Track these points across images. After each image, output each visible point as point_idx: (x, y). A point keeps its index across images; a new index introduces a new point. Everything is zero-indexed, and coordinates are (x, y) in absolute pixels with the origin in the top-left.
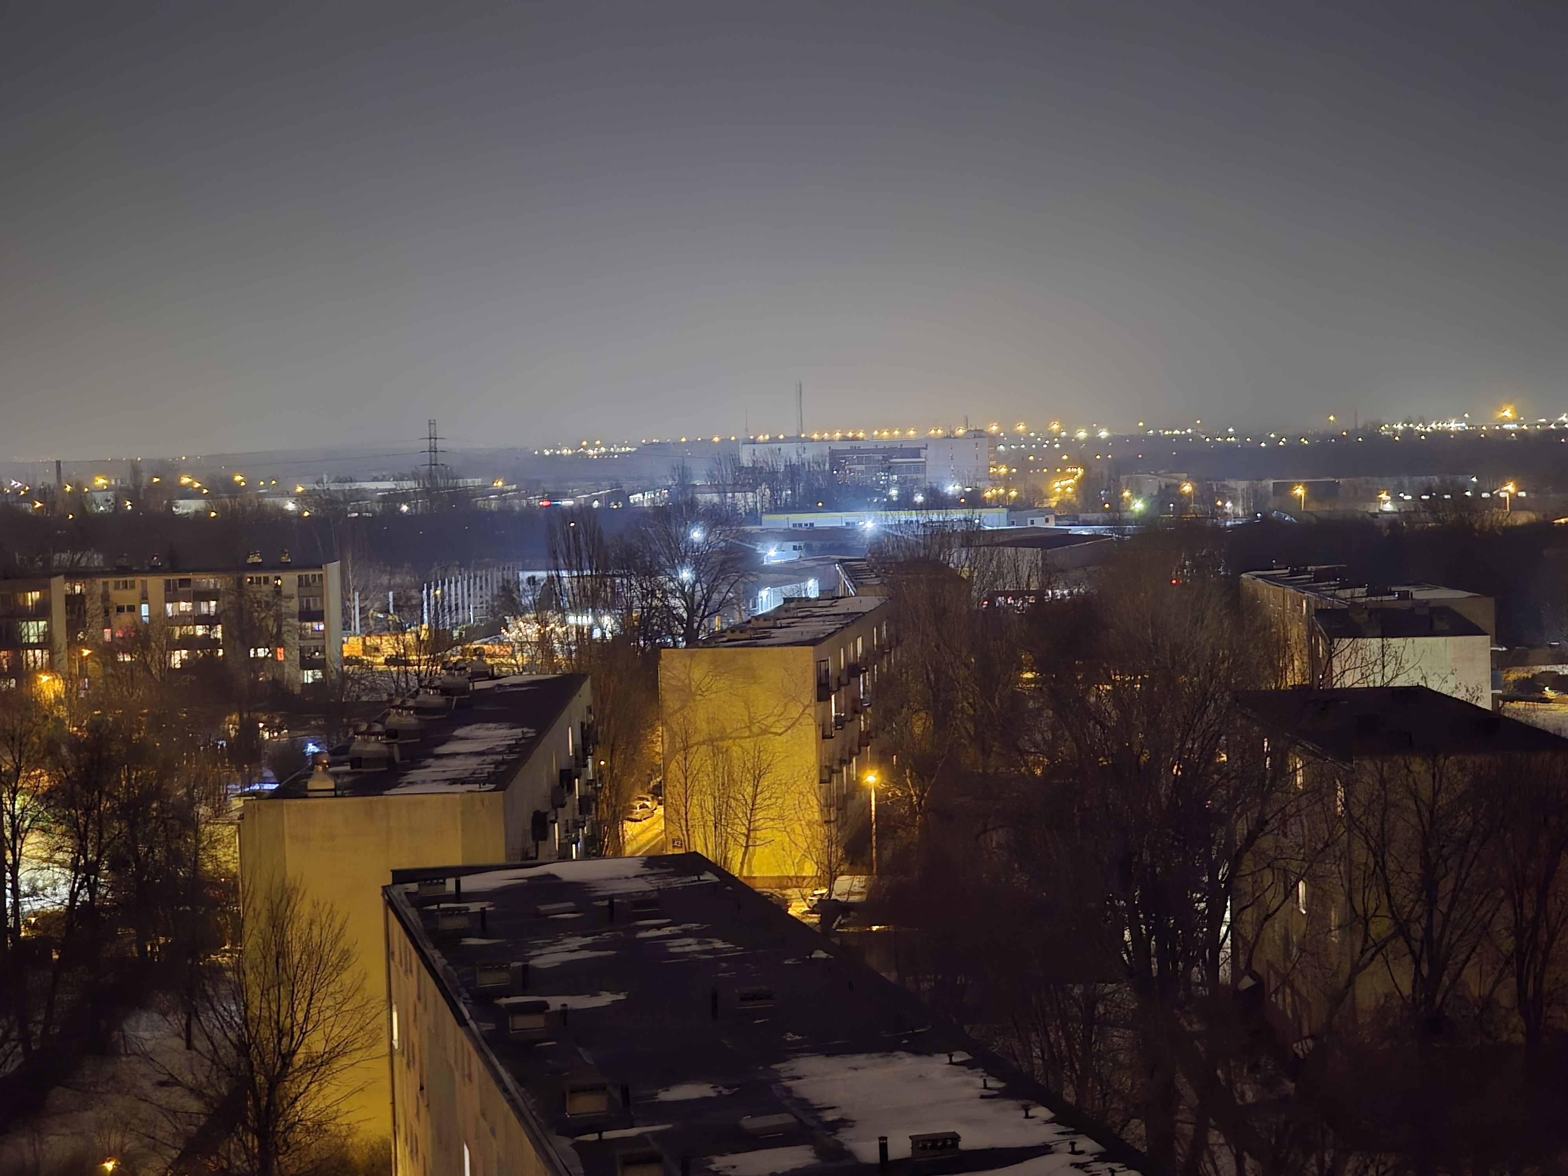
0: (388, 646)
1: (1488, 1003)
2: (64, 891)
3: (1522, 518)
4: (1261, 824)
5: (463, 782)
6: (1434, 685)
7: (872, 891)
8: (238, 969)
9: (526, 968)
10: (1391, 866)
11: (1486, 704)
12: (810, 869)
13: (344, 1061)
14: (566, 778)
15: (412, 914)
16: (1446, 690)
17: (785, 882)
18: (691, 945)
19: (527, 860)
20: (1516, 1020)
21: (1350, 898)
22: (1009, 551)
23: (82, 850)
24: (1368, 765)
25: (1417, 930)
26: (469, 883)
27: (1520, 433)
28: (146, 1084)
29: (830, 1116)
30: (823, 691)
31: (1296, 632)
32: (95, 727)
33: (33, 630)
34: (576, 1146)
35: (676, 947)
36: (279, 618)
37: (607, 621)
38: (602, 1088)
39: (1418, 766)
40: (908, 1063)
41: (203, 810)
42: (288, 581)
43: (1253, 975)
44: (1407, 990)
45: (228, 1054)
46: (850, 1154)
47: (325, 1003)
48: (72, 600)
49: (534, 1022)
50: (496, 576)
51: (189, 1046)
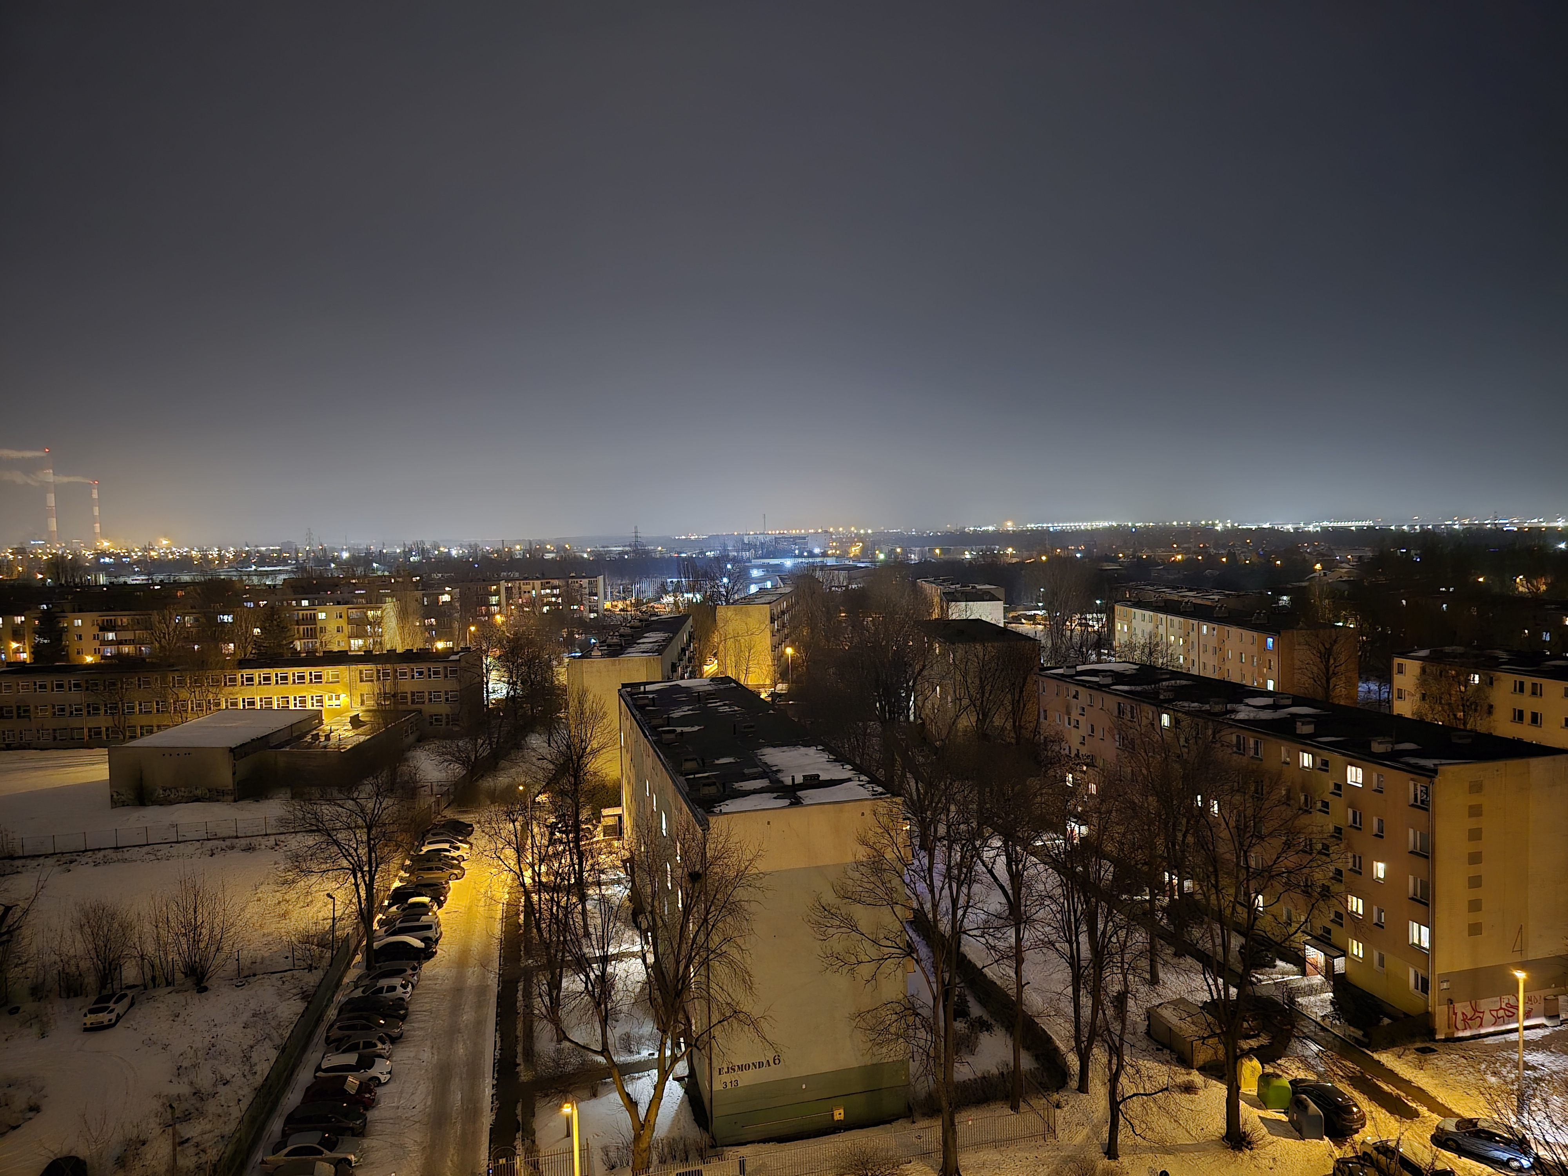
0: (620, 605)
1: (1003, 729)
2: (505, 692)
3: (1014, 560)
4: (924, 666)
5: (647, 652)
6: (984, 618)
7: (789, 689)
8: (567, 718)
9: (668, 718)
10: (969, 681)
11: (1002, 625)
12: (768, 682)
13: (604, 750)
14: (683, 650)
15: (629, 699)
16: (988, 620)
17: (759, 686)
18: (727, 709)
19: (669, 679)
20: (1012, 734)
21: (955, 692)
22: (836, 572)
23: (511, 677)
24: (961, 645)
25: (978, 703)
26: (649, 688)
27: (1013, 531)
28: (534, 759)
29: (775, 769)
30: (772, 621)
31: (936, 599)
32: (516, 634)
33: (494, 599)
34: (686, 780)
35: (721, 709)
36: (581, 595)
37: (698, 596)
38: (696, 759)
39: (978, 647)
40: (803, 750)
41: (555, 663)
42: (585, 582)
43: (921, 719)
44: (974, 724)
45: (563, 748)
46: (782, 782)
47: (597, 730)
48: (507, 588)
49: (672, 736)
50: (659, 581)
51: (549, 746)
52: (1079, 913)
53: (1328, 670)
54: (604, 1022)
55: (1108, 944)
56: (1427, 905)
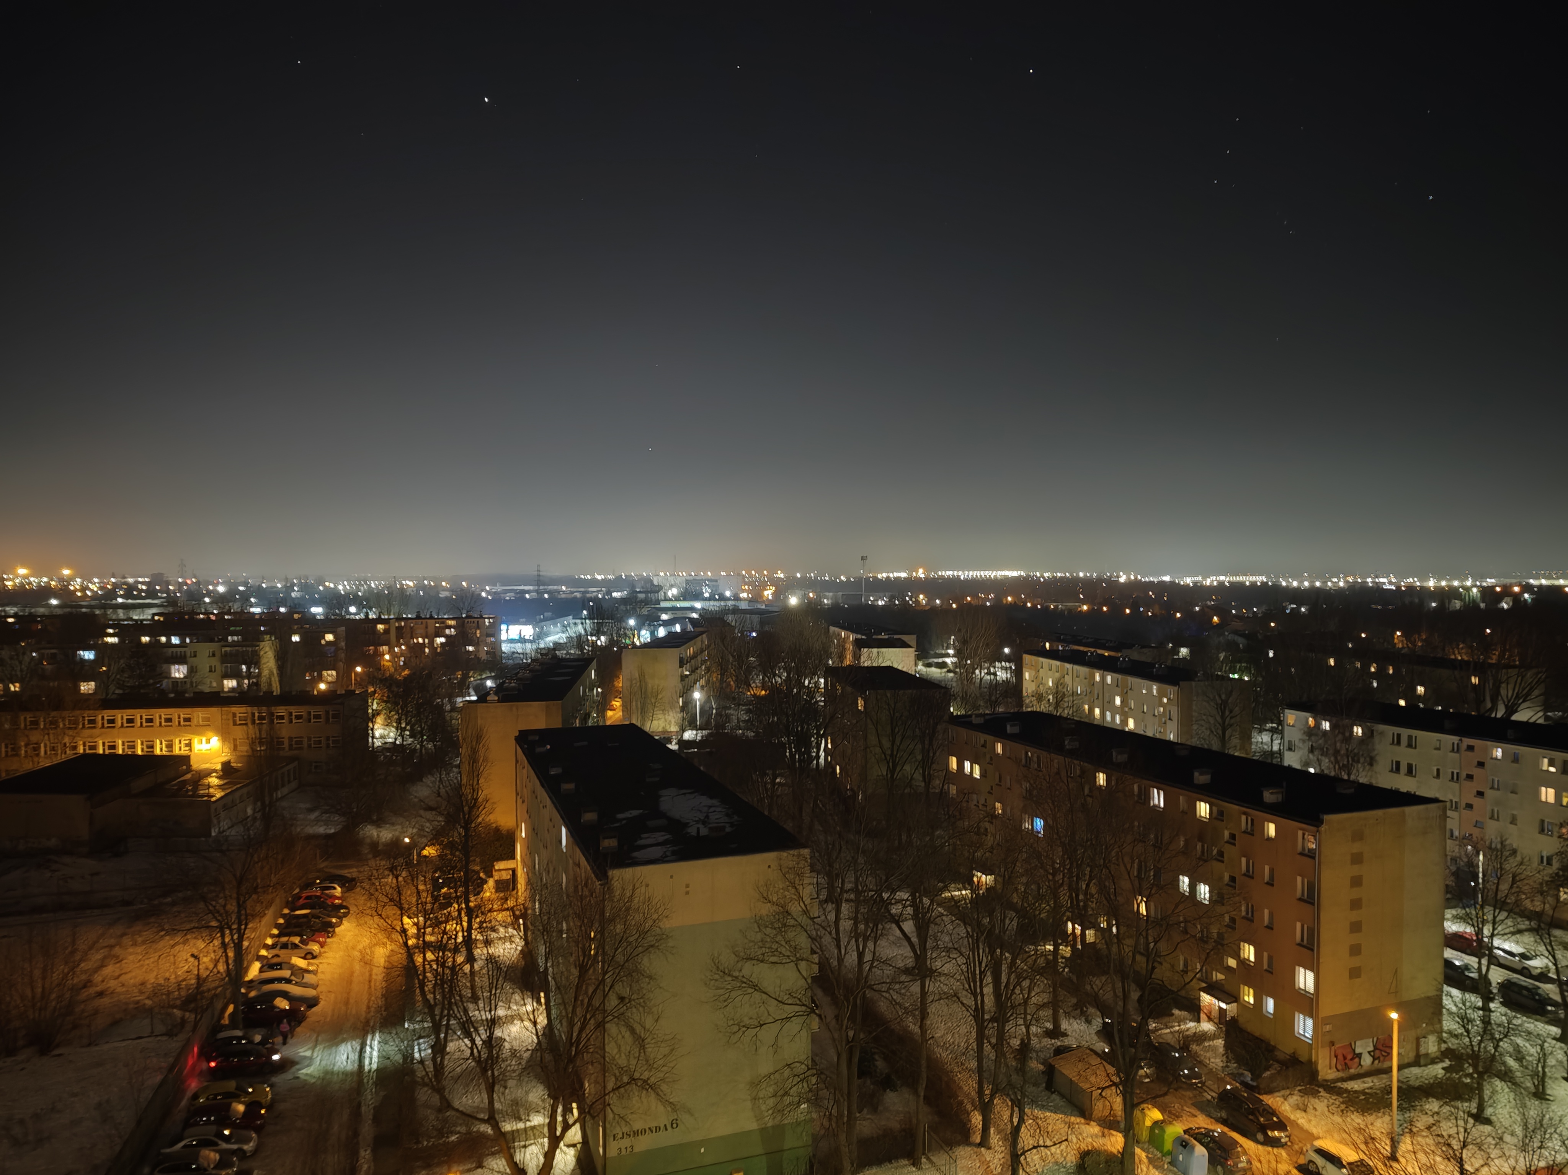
1: (912, 778)
3: (926, 607)
6: (895, 666)
7: (700, 736)
11: (912, 672)
12: (675, 729)
17: (665, 734)
22: (749, 616)
27: (925, 578)
30: (681, 665)
31: (849, 646)
38: (596, 811)
39: (889, 694)
44: (885, 773)
47: (490, 779)
52: (983, 965)
53: (1224, 723)
54: (491, 1090)
55: (1011, 995)
56: (1312, 950)
